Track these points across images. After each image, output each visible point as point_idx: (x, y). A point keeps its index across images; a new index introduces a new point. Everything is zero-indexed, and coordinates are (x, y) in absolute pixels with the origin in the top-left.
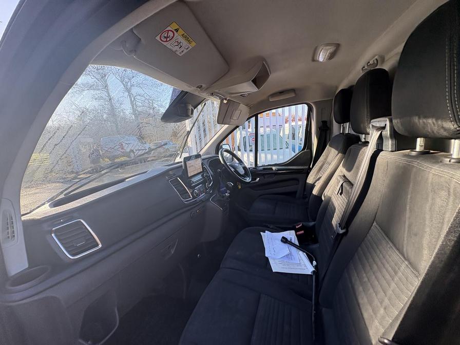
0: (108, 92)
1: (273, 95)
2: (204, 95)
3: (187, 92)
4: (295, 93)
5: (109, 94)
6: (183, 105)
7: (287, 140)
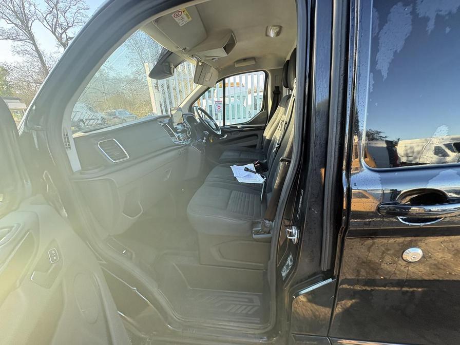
0: (34, 44)
1: (239, 61)
2: (185, 56)
3: (172, 53)
4: (256, 62)
5: (36, 47)
6: (167, 64)
7: (250, 110)
